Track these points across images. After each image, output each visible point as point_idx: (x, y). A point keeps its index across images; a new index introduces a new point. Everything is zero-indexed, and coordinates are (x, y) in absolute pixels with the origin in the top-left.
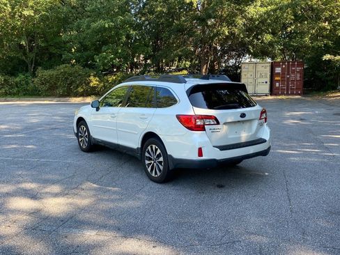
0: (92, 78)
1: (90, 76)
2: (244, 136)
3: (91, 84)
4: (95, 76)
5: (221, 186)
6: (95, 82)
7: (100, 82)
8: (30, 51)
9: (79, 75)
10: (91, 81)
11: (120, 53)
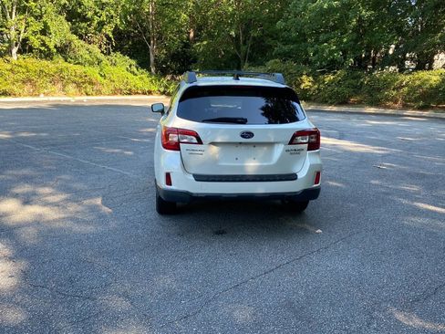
0: (304, 77)
1: (302, 75)
2: (252, 165)
3: (302, 86)
4: (308, 75)
5: (220, 233)
6: (307, 83)
7: (314, 83)
8: (245, 43)
9: (290, 74)
10: (302, 82)
11: (346, 43)
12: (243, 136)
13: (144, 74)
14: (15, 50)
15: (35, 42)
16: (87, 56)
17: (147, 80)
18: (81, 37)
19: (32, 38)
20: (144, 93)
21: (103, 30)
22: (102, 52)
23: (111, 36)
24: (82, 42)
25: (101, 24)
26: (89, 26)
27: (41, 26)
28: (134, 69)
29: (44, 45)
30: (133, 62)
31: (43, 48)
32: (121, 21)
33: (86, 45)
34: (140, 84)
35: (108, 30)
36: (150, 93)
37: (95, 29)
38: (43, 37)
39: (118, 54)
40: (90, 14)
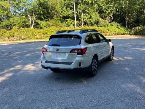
12: (56, 50)
13: (122, 28)
14: (83, 24)
15: (88, 21)
16: (104, 24)
17: (123, 30)
18: (102, 18)
19: (87, 20)
20: (122, 34)
21: (109, 15)
22: (109, 22)
23: (112, 16)
24: (102, 20)
25: (109, 13)
26: (105, 14)
27: (90, 16)
28: (119, 27)
29: (90, 22)
30: (119, 25)
31: (90, 23)
32: (115, 11)
33: (104, 20)
34: (120, 31)
35: (111, 15)
36: (124, 34)
37: (107, 15)
38: (90, 20)
39: (114, 22)
40: (105, 11)
